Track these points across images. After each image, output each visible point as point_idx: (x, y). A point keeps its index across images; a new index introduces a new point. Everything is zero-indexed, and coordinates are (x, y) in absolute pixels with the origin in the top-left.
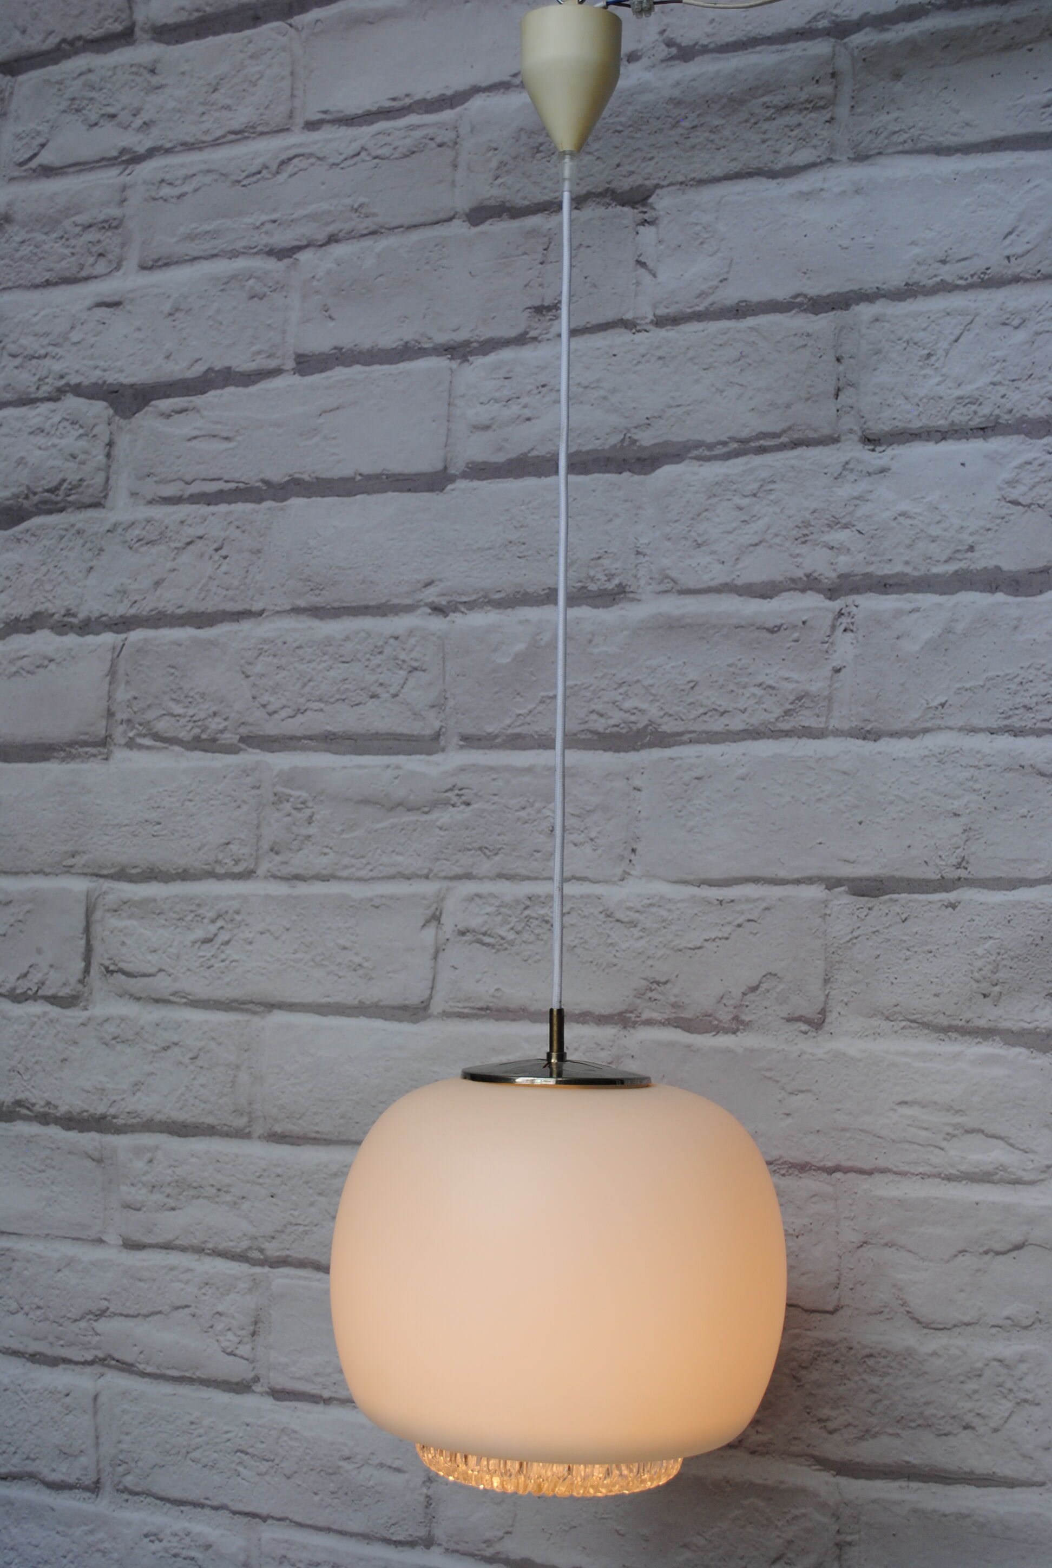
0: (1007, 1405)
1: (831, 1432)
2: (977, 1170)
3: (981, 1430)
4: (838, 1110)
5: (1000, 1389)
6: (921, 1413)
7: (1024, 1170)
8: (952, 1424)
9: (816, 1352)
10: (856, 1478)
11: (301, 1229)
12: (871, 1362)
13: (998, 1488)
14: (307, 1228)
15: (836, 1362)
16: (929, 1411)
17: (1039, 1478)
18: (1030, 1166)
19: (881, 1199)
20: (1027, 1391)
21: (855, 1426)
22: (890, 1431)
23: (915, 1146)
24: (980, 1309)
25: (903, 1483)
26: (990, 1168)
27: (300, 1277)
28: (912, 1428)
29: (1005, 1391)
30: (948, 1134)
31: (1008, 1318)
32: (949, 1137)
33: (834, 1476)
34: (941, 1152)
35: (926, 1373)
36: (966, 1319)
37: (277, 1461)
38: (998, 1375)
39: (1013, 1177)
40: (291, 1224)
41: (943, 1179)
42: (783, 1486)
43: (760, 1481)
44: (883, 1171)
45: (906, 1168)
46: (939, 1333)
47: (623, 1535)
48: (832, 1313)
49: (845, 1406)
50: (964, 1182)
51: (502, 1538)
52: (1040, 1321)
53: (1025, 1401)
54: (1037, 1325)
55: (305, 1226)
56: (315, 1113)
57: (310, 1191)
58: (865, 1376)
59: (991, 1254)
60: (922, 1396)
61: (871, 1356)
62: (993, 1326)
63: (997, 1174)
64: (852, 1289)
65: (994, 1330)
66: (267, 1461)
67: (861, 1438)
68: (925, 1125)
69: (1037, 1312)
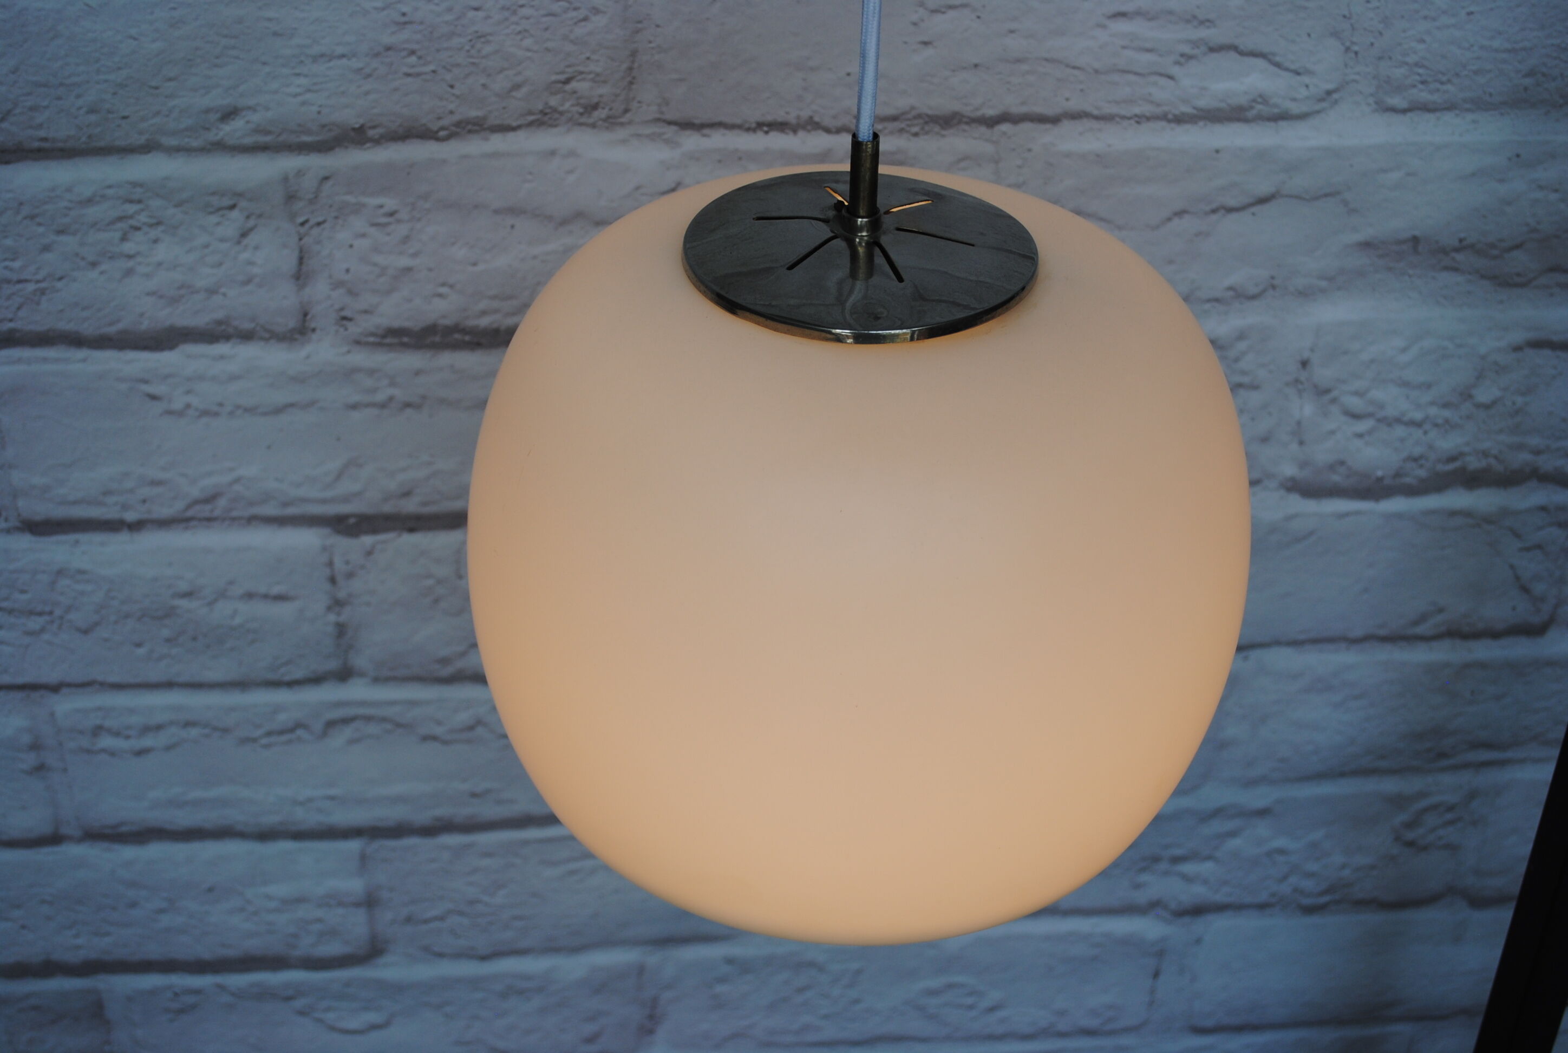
2: (1223, 105)
4: (1012, 32)
7: (1294, 100)
11: (31, 287)
14: (43, 285)
18: (1304, 92)
19: (1068, 155)
23: (1132, 78)
26: (1243, 101)
27: (45, 360)
30: (1182, 55)
31: (1230, 288)
32: (1182, 60)
34: (1171, 82)
37: (58, 612)
39: (1276, 111)
40: (8, 281)
41: (1169, 121)
44: (1078, 116)
45: (1114, 109)
50: (1201, 123)
52: (1274, 287)
53: (1240, 385)
54: (1269, 293)
55: (38, 282)
56: (32, 109)
57: (41, 230)
59: (1222, 212)
62: (1208, 300)
63: (1252, 108)
66: (40, 614)
68: (1148, 45)
69: (1273, 277)
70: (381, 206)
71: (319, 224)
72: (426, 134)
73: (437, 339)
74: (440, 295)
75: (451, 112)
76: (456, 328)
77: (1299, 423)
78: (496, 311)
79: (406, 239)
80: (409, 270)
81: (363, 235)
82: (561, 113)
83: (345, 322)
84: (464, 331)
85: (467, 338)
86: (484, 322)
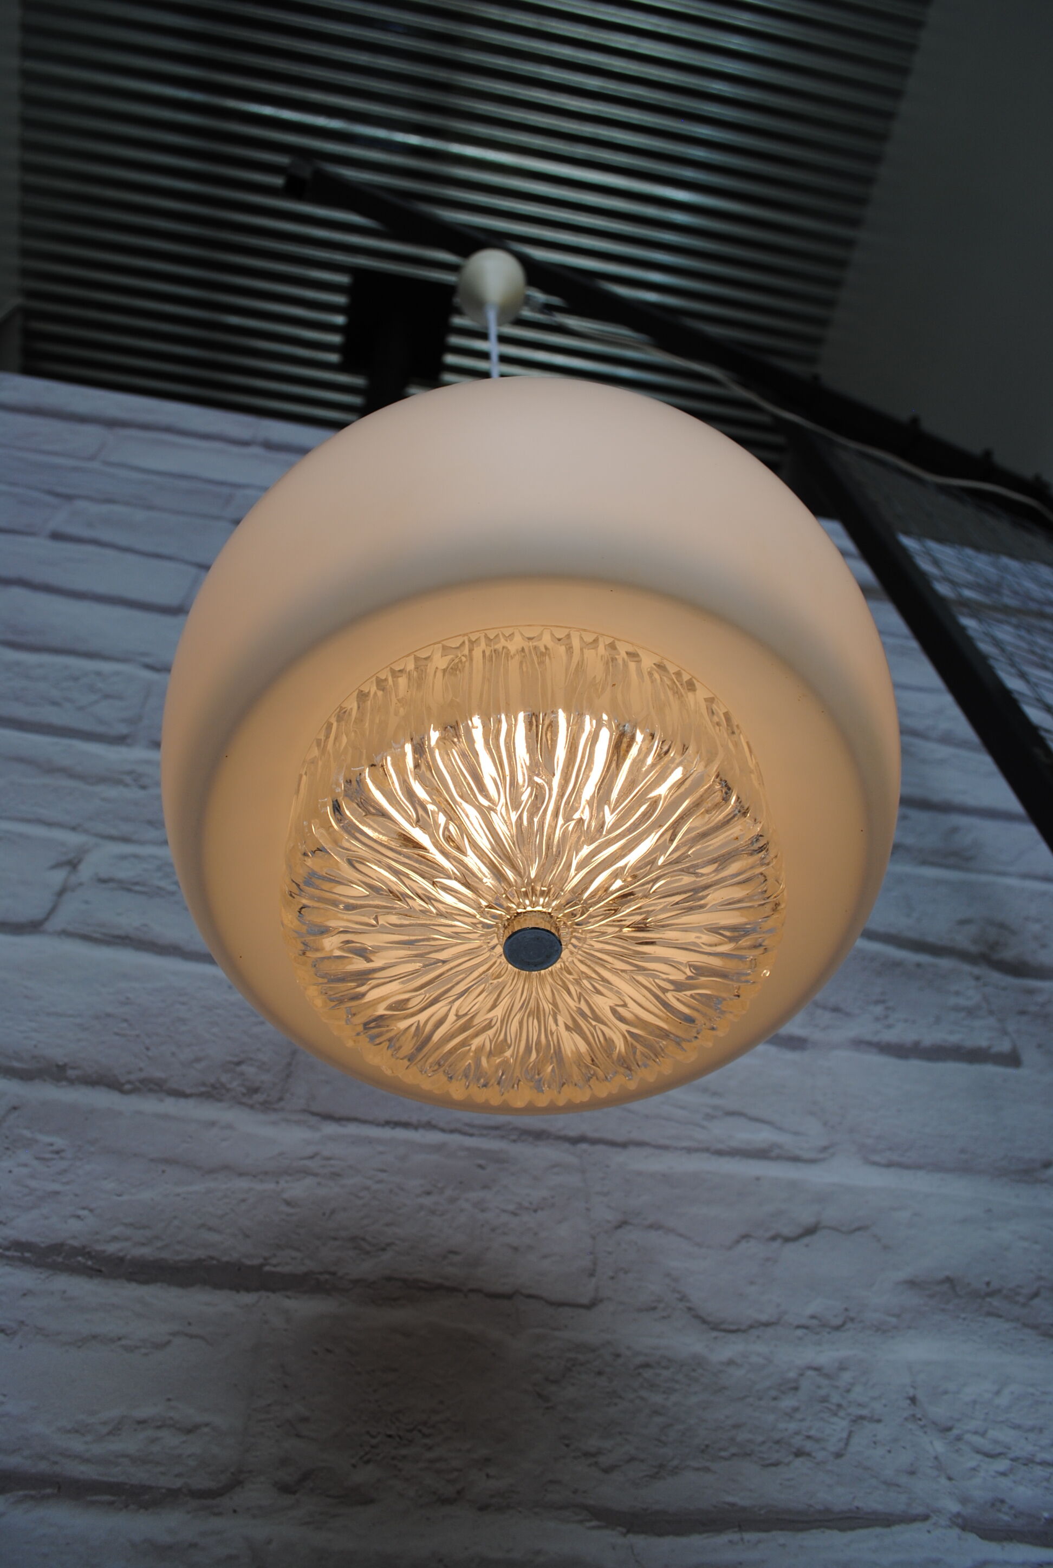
0: (840, 1425)
1: (606, 1471)
2: (750, 1147)
3: (820, 1455)
5: (825, 1404)
6: (732, 1440)
7: (801, 1149)
8: (777, 1451)
9: (569, 1360)
10: (660, 1535)
12: (648, 1374)
13: (870, 1530)
15: (600, 1373)
16: (742, 1436)
17: (919, 1510)
18: (806, 1146)
19: (640, 1173)
20: (859, 1405)
21: (642, 1461)
22: (695, 1464)
23: (674, 1123)
24: (778, 1305)
25: (734, 1536)
26: (763, 1146)
28: (725, 1459)
29: (834, 1408)
30: (708, 1115)
31: (813, 1317)
32: (709, 1118)
33: (625, 1535)
34: (704, 1130)
35: (725, 1388)
36: (764, 1318)
38: (819, 1387)
39: (791, 1154)
41: (713, 1154)
42: (541, 1560)
43: (498, 1555)
44: (640, 1144)
45: (667, 1142)
46: (732, 1337)
48: (588, 1307)
49: (620, 1433)
50: (739, 1157)
52: (852, 1320)
53: (862, 1418)
54: (849, 1325)
58: (643, 1393)
59: (779, 1241)
60: (727, 1417)
61: (647, 1365)
62: (798, 1327)
63: (773, 1151)
64: (612, 1278)
65: (800, 1332)
67: (654, 1477)
68: (680, 1104)
69: (846, 1310)
70: (52, 1145)
72: (114, 1085)
73: (59, 1259)
74: (79, 1217)
75: (141, 1070)
77: (936, 1458)
78: (127, 1239)
79: (64, 1172)
80: (57, 1193)
81: (25, 1165)
82: (228, 1090)
85: (90, 1263)
86: (112, 1248)
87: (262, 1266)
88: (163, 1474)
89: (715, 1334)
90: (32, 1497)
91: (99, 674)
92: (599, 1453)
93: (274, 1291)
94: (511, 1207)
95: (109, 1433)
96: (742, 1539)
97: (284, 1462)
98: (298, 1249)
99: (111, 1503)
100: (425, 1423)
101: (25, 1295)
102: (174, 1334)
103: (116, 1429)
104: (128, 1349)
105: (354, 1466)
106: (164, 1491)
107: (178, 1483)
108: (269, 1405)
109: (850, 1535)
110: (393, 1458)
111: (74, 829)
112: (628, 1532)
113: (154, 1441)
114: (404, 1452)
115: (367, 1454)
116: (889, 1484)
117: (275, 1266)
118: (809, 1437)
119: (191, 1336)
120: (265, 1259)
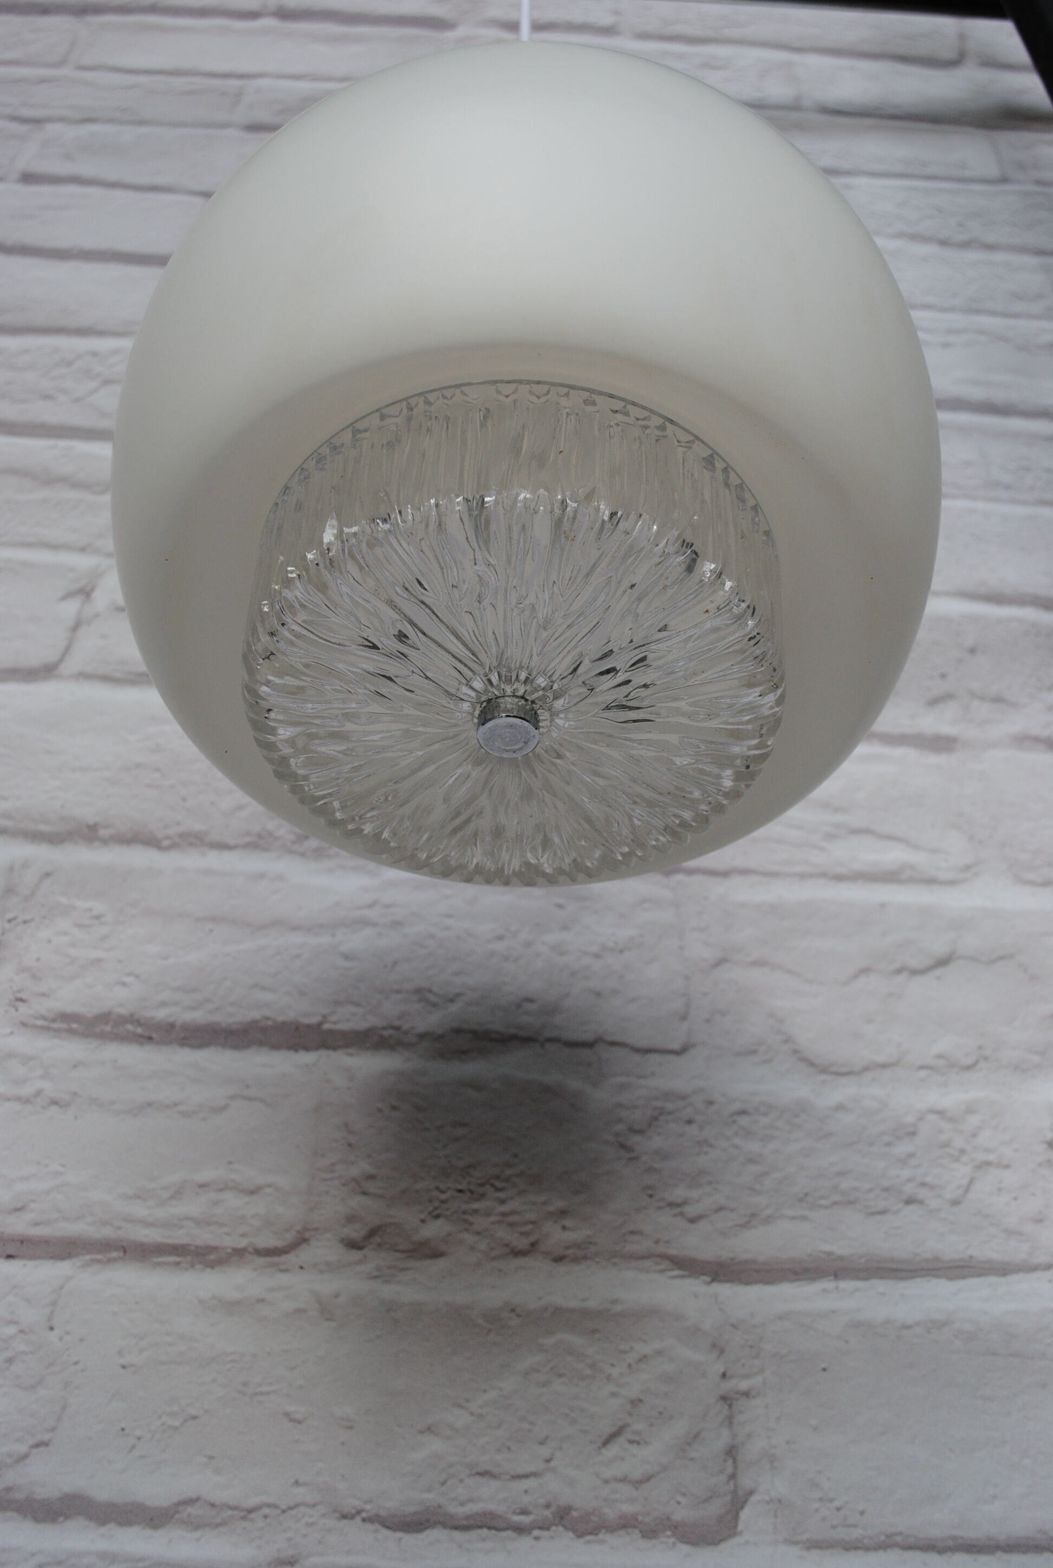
0: (962, 1171)
1: (692, 1220)
2: (876, 869)
3: (934, 1203)
5: (946, 1150)
6: (835, 1187)
7: (938, 869)
8: (886, 1199)
9: (655, 1108)
10: (748, 1283)
12: (744, 1121)
15: (690, 1122)
16: (847, 1184)
17: (1042, 1259)
18: (944, 865)
19: (743, 905)
20: (986, 1150)
21: (733, 1210)
22: (790, 1213)
23: (787, 846)
24: (899, 1045)
25: (829, 1284)
26: (893, 867)
28: (826, 1207)
29: (955, 1153)
30: (827, 835)
31: (940, 1056)
32: (829, 839)
33: (709, 1283)
34: (822, 852)
35: (831, 1134)
36: (881, 1058)
38: (940, 1132)
39: (924, 876)
42: (618, 1308)
43: (573, 1304)
44: (744, 872)
46: (844, 1080)
47: (300, 1422)
48: (679, 1053)
49: (710, 1183)
51: (25, 1457)
52: (986, 1059)
53: (988, 1163)
54: (982, 1064)
58: (737, 1141)
59: (905, 975)
60: (832, 1164)
61: (743, 1112)
62: (922, 1067)
63: (903, 873)
64: (707, 1021)
65: (923, 1074)
67: (745, 1225)
69: (980, 1048)
70: (90, 910)
71: (25, 922)
72: (152, 842)
73: (108, 1028)
74: (124, 984)
75: (178, 823)
76: (132, 1019)
78: (176, 1004)
79: (104, 938)
80: (99, 961)
81: (65, 934)
83: (20, 1004)
84: (138, 1022)
86: (162, 1014)
87: (320, 1024)
88: (227, 1234)
89: (823, 1077)
90: (99, 1261)
91: (95, 354)
92: (685, 1203)
93: (334, 1048)
94: (594, 949)
95: (172, 1197)
96: (837, 1288)
97: (351, 1219)
98: (357, 1004)
99: (178, 1264)
100: (497, 1177)
101: (75, 1066)
102: (232, 1097)
103: (178, 1193)
104: (185, 1114)
105: (423, 1221)
106: (229, 1250)
107: (243, 1243)
108: (333, 1164)
109: (959, 1284)
110: (464, 1212)
111: (83, 550)
112: (713, 1280)
113: (216, 1203)
114: (475, 1205)
115: (436, 1208)
116: (1010, 1233)
117: (335, 1023)
118: (923, 1184)
119: (250, 1099)
120: (325, 1017)
